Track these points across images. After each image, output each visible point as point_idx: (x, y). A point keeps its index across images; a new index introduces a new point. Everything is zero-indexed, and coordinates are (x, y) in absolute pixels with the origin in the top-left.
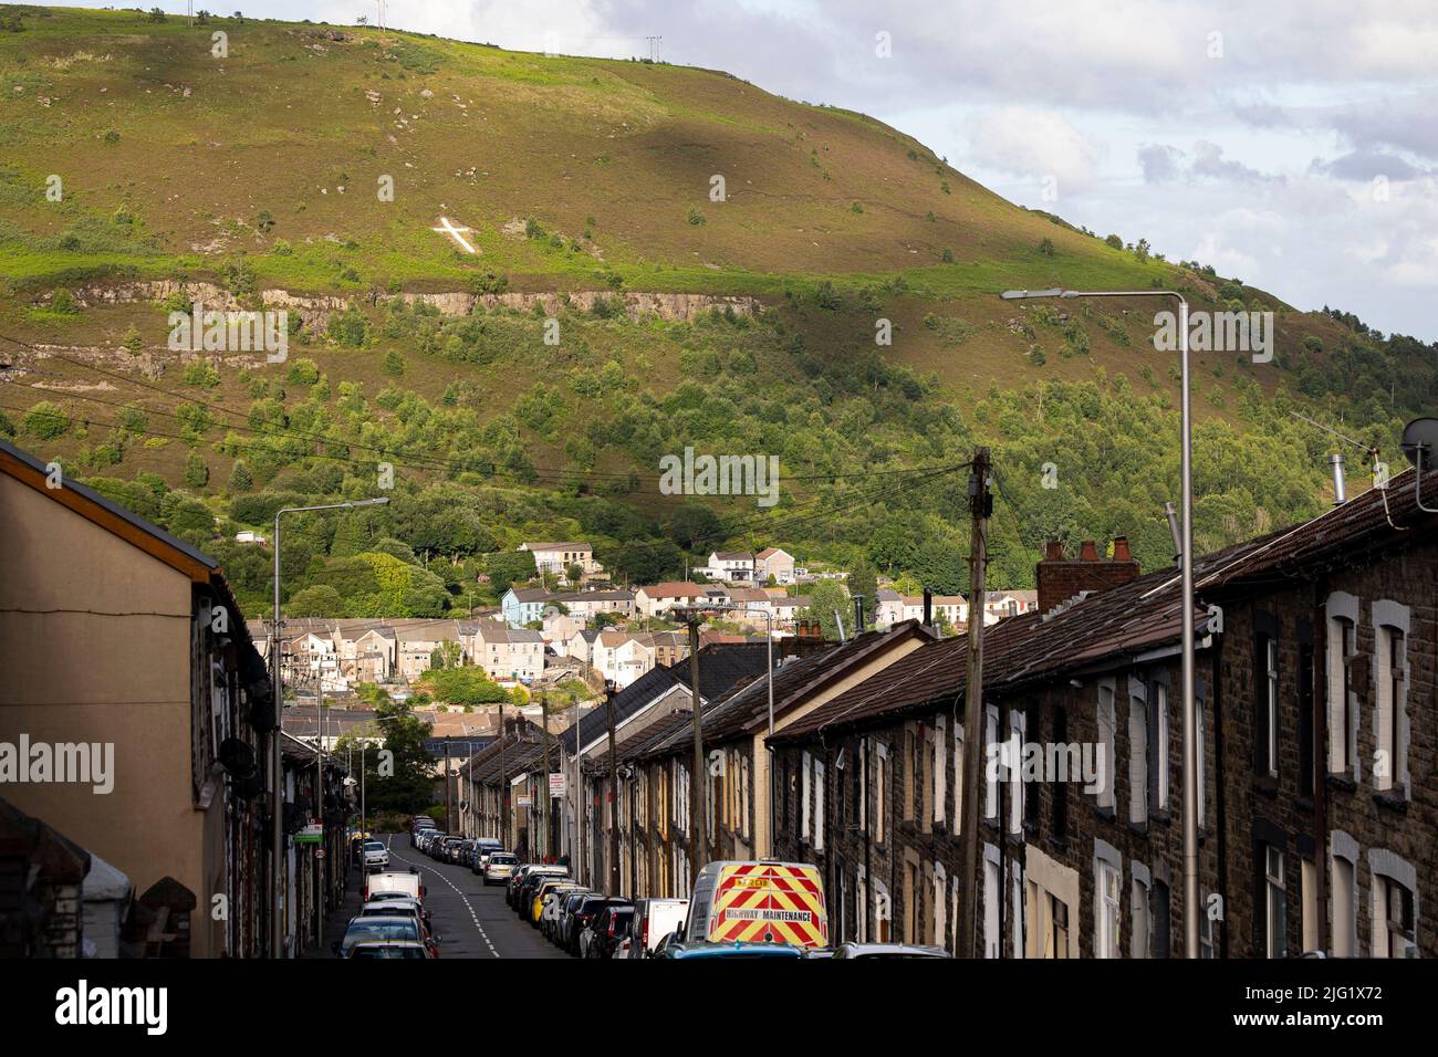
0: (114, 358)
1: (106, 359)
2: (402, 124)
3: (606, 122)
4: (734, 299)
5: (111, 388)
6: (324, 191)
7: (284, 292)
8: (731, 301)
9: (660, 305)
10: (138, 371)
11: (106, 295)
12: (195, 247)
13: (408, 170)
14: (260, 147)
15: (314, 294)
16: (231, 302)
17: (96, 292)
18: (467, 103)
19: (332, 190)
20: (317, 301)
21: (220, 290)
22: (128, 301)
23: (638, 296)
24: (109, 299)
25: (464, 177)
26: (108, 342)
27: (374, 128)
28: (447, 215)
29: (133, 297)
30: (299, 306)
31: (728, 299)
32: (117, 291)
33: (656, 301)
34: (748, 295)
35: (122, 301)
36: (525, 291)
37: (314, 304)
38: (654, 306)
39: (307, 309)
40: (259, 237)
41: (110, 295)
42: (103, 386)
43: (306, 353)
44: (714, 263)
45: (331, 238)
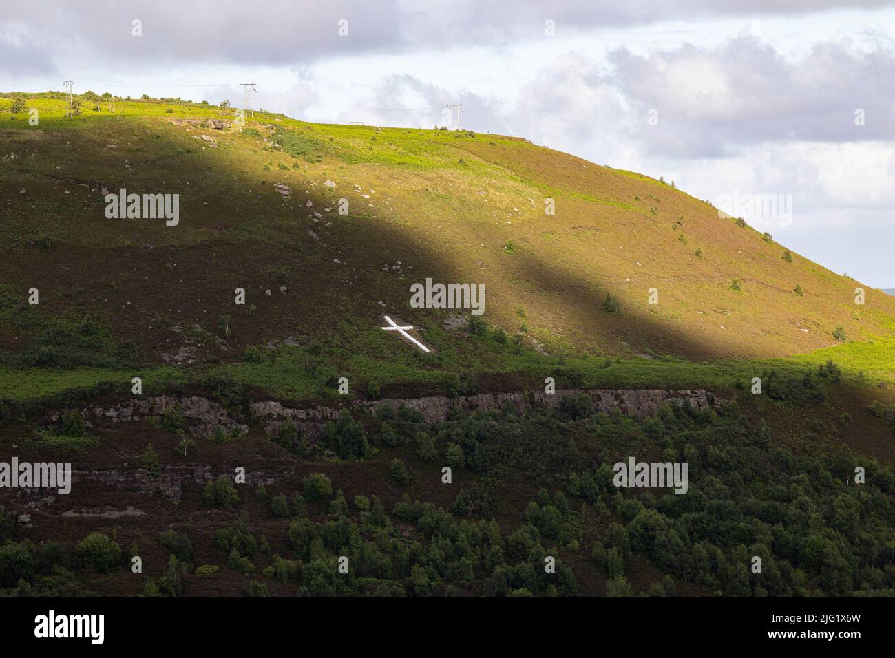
0: (135, 481)
1: (126, 481)
2: (317, 218)
3: (498, 208)
4: (689, 392)
5: (139, 513)
6: (268, 292)
7: (278, 404)
8: (686, 395)
9: (622, 401)
10: (158, 493)
11: (108, 414)
12: (165, 357)
13: (339, 266)
14: (194, 248)
15: (305, 404)
16: (222, 415)
17: (98, 411)
18: (369, 193)
19: (275, 291)
20: (311, 412)
21: (212, 403)
22: (129, 419)
23: (599, 393)
24: (111, 417)
25: (392, 272)
26: (126, 464)
27: (293, 223)
28: (388, 313)
29: (133, 415)
30: (294, 417)
31: (683, 392)
32: (117, 410)
33: (617, 397)
34: (701, 388)
35: (124, 420)
36: (495, 391)
37: (308, 414)
38: (616, 403)
39: (302, 420)
40: (223, 344)
41: (112, 413)
42: (131, 511)
43: (314, 466)
44: (645, 353)
45: (291, 342)
